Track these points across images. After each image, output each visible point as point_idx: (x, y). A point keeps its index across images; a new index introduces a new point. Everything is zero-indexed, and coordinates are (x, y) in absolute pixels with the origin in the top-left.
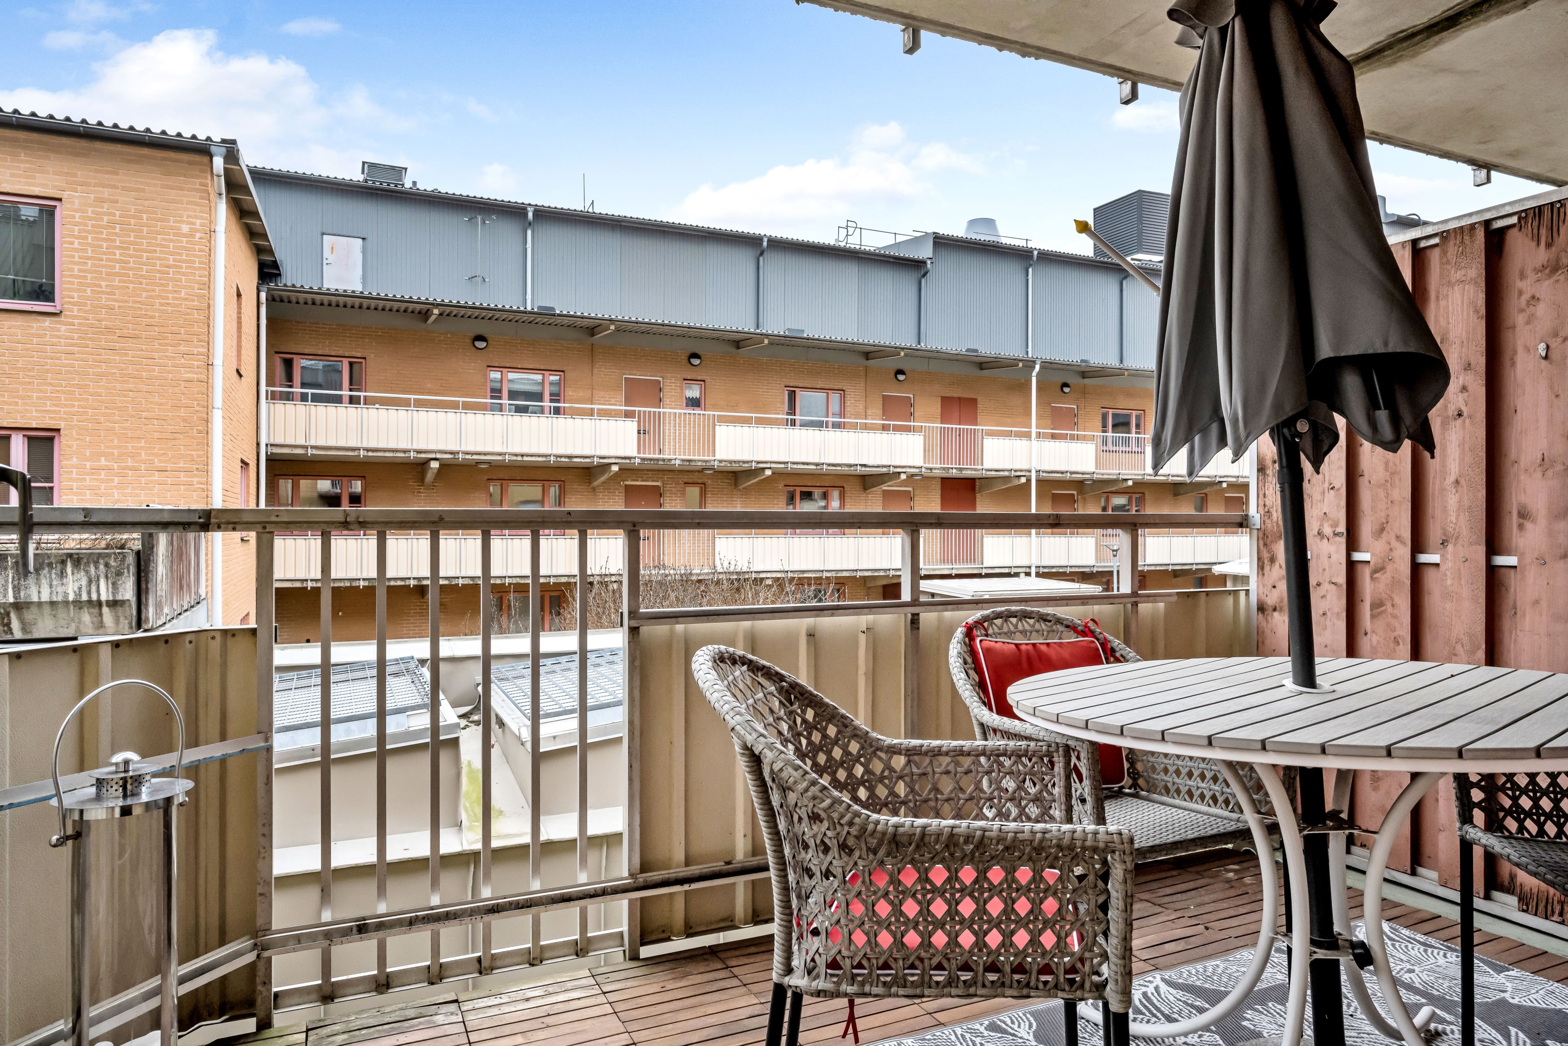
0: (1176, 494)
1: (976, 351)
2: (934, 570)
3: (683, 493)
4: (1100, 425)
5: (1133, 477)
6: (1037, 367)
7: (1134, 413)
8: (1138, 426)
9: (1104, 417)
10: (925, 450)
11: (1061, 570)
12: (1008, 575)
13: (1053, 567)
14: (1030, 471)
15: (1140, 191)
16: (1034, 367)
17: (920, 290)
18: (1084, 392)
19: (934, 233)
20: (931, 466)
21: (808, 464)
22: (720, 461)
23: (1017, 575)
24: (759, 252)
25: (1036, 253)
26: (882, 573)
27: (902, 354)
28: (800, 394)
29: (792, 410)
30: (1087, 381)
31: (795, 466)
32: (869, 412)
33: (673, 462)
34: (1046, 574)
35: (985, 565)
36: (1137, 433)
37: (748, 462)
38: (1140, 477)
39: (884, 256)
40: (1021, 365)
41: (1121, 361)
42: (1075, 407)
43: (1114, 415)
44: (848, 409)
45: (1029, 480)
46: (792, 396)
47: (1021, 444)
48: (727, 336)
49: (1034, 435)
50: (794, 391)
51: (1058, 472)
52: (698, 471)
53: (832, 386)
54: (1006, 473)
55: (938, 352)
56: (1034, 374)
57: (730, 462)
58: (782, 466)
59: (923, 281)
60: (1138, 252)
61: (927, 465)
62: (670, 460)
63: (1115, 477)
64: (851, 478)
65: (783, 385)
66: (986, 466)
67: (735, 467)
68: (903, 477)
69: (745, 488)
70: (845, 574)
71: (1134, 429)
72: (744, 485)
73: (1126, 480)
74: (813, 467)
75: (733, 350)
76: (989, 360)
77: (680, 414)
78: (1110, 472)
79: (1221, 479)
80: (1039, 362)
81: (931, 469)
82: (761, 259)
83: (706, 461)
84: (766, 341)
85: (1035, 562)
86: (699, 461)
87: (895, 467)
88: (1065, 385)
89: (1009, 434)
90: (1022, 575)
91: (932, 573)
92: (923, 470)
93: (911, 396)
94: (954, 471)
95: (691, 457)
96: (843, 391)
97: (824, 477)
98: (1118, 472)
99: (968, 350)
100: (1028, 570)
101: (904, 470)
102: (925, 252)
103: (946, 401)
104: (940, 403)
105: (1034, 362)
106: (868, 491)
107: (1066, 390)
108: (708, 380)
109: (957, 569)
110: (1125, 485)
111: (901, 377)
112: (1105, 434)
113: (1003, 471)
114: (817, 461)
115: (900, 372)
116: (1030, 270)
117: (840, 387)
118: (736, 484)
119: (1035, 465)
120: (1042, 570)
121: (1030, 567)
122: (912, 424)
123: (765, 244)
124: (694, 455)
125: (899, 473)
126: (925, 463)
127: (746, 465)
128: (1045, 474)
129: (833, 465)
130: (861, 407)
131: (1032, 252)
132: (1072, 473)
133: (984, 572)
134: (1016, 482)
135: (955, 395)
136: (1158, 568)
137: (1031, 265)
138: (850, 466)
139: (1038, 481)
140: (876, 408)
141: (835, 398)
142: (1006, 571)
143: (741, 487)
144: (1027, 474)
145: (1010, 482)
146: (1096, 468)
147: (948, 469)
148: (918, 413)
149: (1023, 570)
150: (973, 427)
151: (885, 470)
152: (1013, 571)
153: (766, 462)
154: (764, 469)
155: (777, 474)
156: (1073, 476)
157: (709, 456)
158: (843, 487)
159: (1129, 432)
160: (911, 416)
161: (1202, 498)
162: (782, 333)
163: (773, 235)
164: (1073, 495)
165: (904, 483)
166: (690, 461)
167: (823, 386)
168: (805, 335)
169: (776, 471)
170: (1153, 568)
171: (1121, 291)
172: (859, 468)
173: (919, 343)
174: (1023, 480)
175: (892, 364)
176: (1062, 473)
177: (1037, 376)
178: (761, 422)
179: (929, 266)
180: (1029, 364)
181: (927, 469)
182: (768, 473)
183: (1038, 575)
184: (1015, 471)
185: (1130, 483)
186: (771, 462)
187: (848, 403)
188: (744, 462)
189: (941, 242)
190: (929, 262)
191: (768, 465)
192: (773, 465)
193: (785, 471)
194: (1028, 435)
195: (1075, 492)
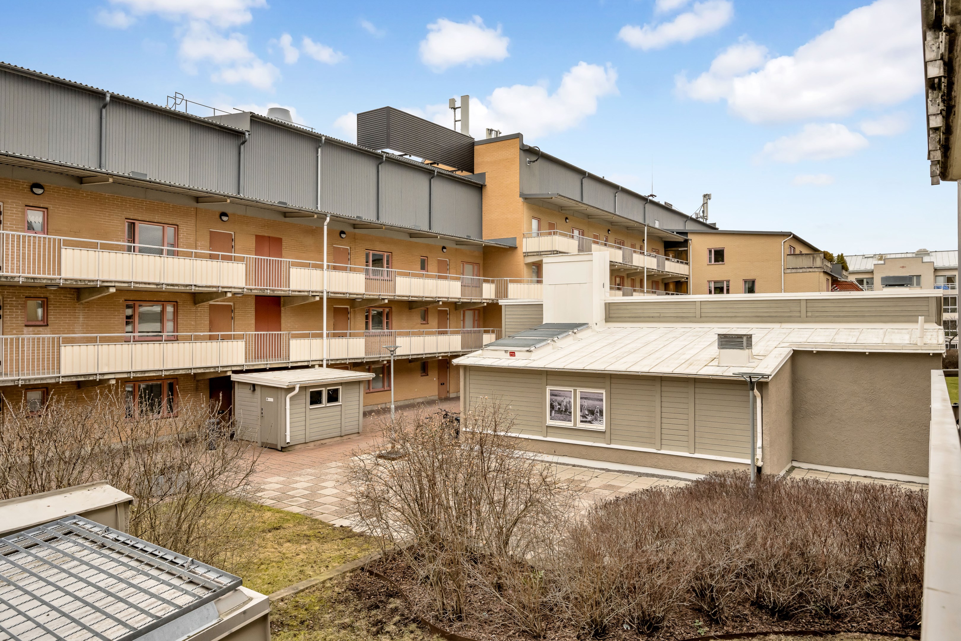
0: (411, 308)
1: (285, 204)
2: (253, 365)
3: (24, 306)
4: (365, 261)
5: (389, 297)
6: (328, 219)
7: (386, 254)
8: (388, 264)
9: (367, 256)
10: (246, 275)
11: (343, 362)
12: (307, 367)
13: (338, 360)
14: (323, 292)
15: (388, 107)
16: (326, 219)
17: (240, 153)
18: (354, 239)
19: (251, 113)
20: (251, 287)
21: (149, 284)
22: (66, 280)
23: (313, 366)
24: (102, 105)
25: (323, 138)
26: (212, 370)
27: (229, 201)
28: (138, 225)
29: (132, 238)
30: (357, 231)
31: (137, 285)
32: (199, 244)
33: (16, 279)
34: (335, 365)
35: (291, 360)
36: (387, 267)
37: (93, 281)
38: (392, 298)
39: (212, 124)
40: (316, 216)
41: (378, 219)
42: (349, 248)
43: (373, 255)
44: (181, 240)
45: (322, 298)
46: (132, 226)
47: (316, 273)
48: (72, 172)
49: (325, 267)
50: (134, 223)
51: (341, 293)
52: (41, 287)
53: (167, 221)
54: (306, 294)
55: (257, 202)
56: (326, 223)
57: (76, 281)
58: (126, 285)
59: (242, 147)
60: (387, 148)
61: (248, 287)
62: (12, 277)
63: (377, 297)
64: (183, 295)
65: (124, 218)
66: (292, 288)
67: (81, 285)
68: (229, 295)
69: (88, 302)
70: (181, 372)
71: (385, 265)
72: (87, 300)
73: (384, 299)
74: (155, 286)
75: (77, 185)
76: (294, 211)
77: (24, 237)
78: (374, 294)
79: (439, 299)
80: (329, 215)
81: (251, 290)
82: (104, 111)
83: (51, 279)
84: (111, 180)
85: (325, 357)
86: (44, 279)
87: (223, 287)
88: (342, 232)
89: (307, 266)
90: (317, 367)
91: (252, 368)
92: (245, 290)
93: (233, 233)
94: (269, 291)
95: (36, 276)
96: (177, 225)
97: (161, 294)
98: (379, 294)
99: (279, 203)
100: (321, 363)
101: (230, 290)
102: (244, 126)
103: (259, 239)
104: (254, 240)
105: (326, 215)
106: (197, 305)
107: (343, 236)
108: (51, 207)
109: (269, 364)
110: (383, 302)
111: (225, 218)
112: (367, 268)
113: (304, 291)
114: (157, 281)
115: (224, 214)
116: (320, 150)
117: (174, 222)
118: (79, 299)
119: (326, 288)
120: (330, 362)
121: (322, 361)
122: (233, 254)
123: (108, 99)
124: (39, 273)
125: (226, 292)
126: (246, 285)
127: (92, 283)
128: (332, 295)
129: (172, 285)
130: (192, 239)
131: (321, 137)
132: (350, 294)
133: (290, 365)
134: (312, 300)
135: (266, 235)
136: (403, 358)
137: (320, 146)
138: (187, 286)
139: (328, 299)
140: (205, 240)
141: (170, 231)
142: (306, 364)
143: (83, 301)
144: (321, 294)
145: (308, 299)
146: (366, 291)
147: (264, 290)
148: (238, 245)
149: (318, 363)
150: (280, 259)
151: (214, 289)
152: (311, 364)
153: (111, 282)
154: (108, 287)
155: (120, 290)
156: (351, 296)
157: (54, 274)
158: (177, 302)
159: (382, 267)
160: (232, 248)
161: (425, 310)
162: (126, 175)
163: (116, 93)
164: (347, 308)
165: (229, 300)
166: (34, 279)
167: (160, 221)
168: (148, 179)
169: (118, 288)
170: (400, 358)
171: (378, 172)
172: (193, 287)
173: (239, 193)
174: (317, 299)
175: (219, 208)
176: (344, 294)
177: (328, 225)
178: (104, 247)
179: (247, 136)
180: (322, 217)
181: (248, 289)
182: (113, 290)
183: (328, 366)
184: (312, 292)
185: (386, 301)
186: (115, 282)
187: (181, 236)
188: (89, 281)
189: (255, 119)
190: (247, 134)
191: (113, 284)
192: (117, 284)
193: (129, 289)
194: (321, 267)
195: (348, 307)
